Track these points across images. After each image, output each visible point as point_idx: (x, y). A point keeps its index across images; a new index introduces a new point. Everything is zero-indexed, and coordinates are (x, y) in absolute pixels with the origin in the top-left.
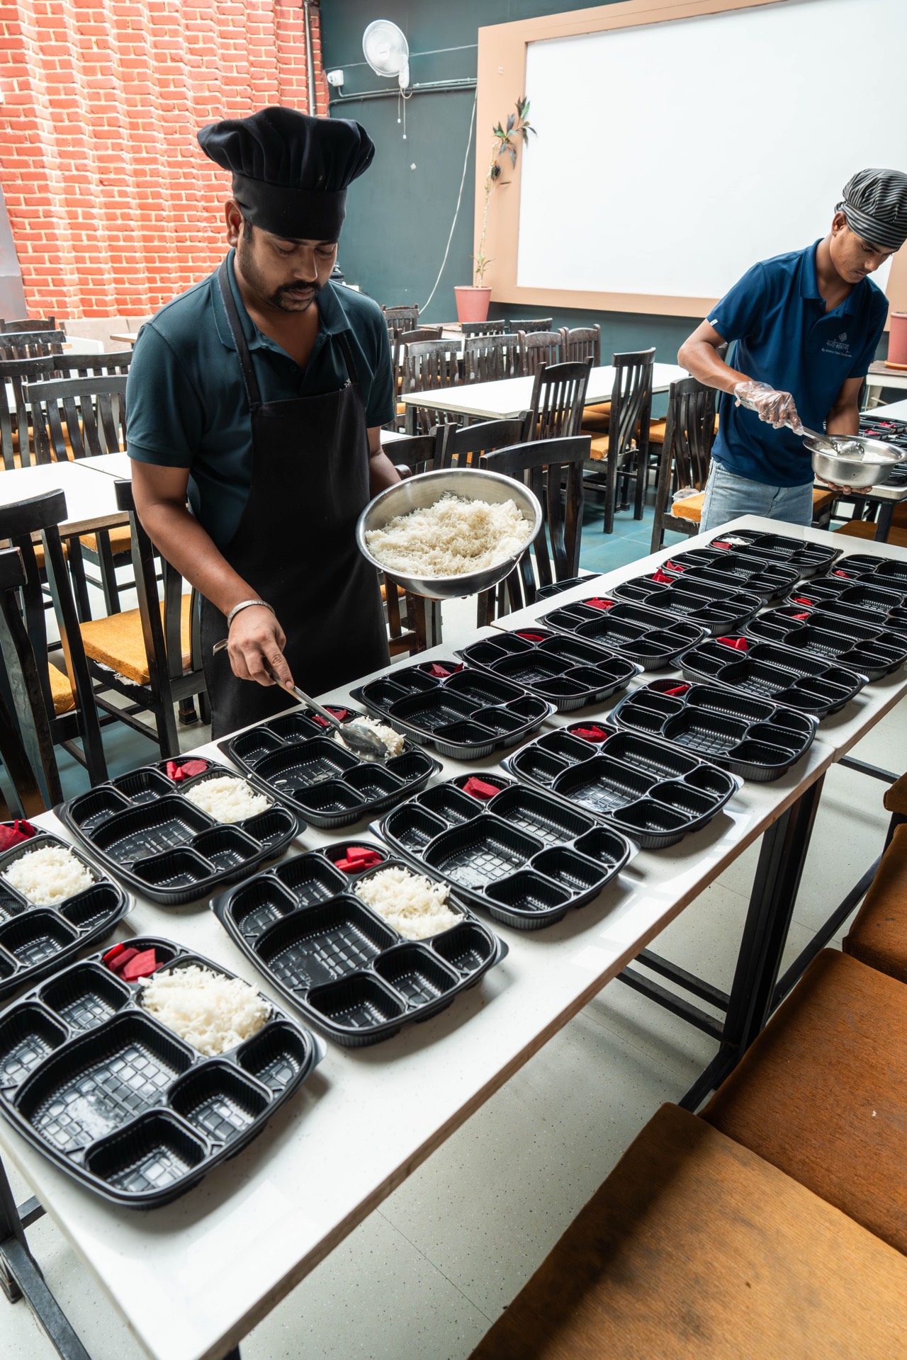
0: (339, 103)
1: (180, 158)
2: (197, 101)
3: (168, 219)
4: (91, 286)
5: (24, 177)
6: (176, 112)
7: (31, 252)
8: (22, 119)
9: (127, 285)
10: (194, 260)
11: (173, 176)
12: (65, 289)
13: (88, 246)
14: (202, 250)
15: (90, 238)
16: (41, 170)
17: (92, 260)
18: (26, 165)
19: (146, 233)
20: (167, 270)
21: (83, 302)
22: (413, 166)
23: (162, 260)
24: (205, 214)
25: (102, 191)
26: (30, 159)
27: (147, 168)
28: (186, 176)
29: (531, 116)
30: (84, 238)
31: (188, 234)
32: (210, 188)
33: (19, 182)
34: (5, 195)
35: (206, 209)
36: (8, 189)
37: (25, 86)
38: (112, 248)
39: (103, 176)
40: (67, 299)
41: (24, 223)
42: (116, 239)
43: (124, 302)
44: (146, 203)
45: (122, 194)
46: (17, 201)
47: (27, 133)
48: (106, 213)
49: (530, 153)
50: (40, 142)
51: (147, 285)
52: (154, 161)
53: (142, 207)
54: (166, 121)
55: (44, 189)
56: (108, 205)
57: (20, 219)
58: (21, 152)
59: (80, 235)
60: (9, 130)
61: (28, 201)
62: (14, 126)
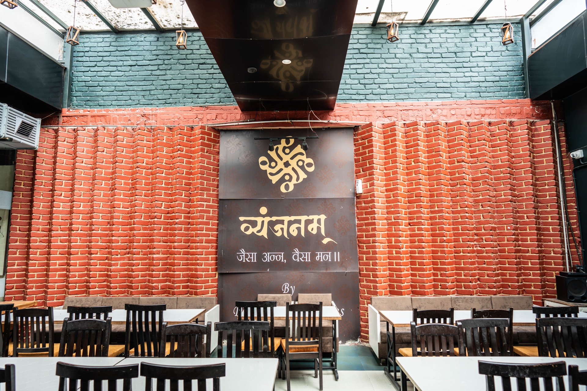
0: (580, 168)
1: (459, 209)
2: (473, 179)
3: (449, 241)
4: (395, 278)
5: (367, 225)
6: (459, 186)
7: (365, 261)
8: (369, 199)
9: (418, 278)
10: (465, 263)
11: (454, 218)
12: (377, 279)
13: (396, 256)
14: (470, 258)
15: (397, 253)
16: (374, 221)
17: (397, 264)
18: (367, 219)
19: (434, 249)
20: (444, 269)
23: (442, 263)
24: (476, 237)
25: (409, 229)
26: (370, 216)
27: (437, 215)
28: (462, 217)
30: (394, 252)
31: (461, 249)
32: (480, 223)
33: (364, 227)
34: (358, 233)
35: (477, 235)
36: (360, 230)
37: (372, 185)
38: (412, 257)
39: (410, 221)
40: (378, 285)
41: (363, 246)
42: (414, 252)
43: (415, 287)
44: (436, 233)
45: (419, 229)
47: (370, 205)
48: (410, 240)
50: (375, 208)
51: (432, 277)
52: (441, 211)
53: (432, 235)
54: (452, 191)
55: (374, 229)
56: (411, 236)
57: (362, 244)
58: (366, 213)
59: (392, 251)
60: (363, 205)
61: (366, 236)
62: (365, 203)
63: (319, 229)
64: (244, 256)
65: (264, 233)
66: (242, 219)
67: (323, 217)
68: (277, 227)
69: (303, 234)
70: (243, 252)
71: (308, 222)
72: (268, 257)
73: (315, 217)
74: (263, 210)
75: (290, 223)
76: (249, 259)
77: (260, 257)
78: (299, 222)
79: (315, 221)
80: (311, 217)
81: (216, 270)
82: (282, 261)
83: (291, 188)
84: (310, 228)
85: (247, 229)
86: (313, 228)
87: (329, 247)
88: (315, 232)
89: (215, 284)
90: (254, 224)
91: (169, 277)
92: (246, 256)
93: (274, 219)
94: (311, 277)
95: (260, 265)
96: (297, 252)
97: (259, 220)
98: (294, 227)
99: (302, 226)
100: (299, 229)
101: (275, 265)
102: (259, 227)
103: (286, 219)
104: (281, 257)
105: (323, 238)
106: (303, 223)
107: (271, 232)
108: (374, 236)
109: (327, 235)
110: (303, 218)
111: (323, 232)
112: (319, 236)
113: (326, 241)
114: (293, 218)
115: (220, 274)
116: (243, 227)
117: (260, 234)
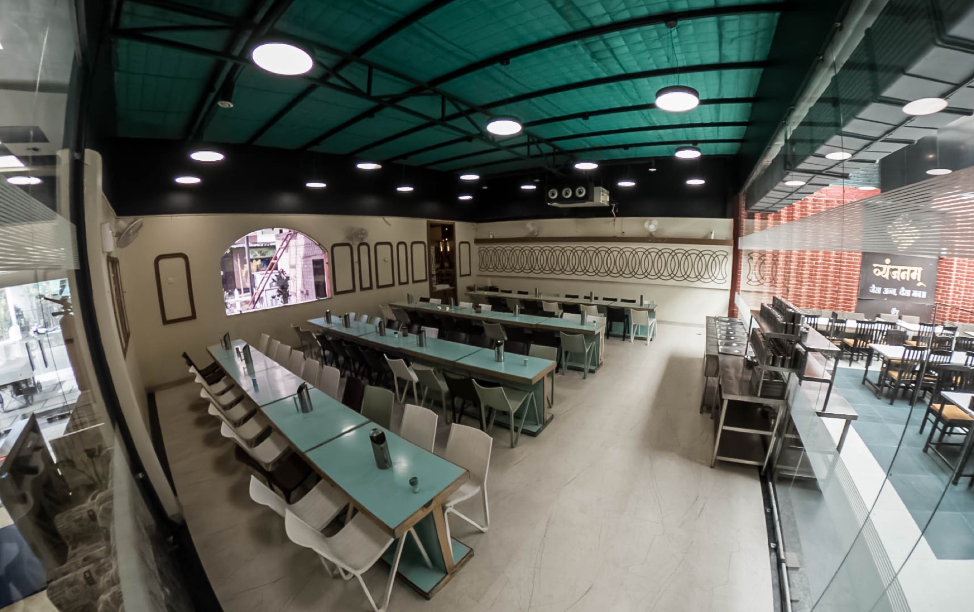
4: (954, 311)
5: (945, 277)
18: (946, 274)
46: (940, 284)
55: (950, 281)
60: (944, 264)
61: (944, 284)
62: (946, 263)
63: (917, 276)
65: (887, 276)
66: (875, 265)
67: (920, 269)
68: (894, 273)
69: (908, 279)
70: (874, 286)
71: (912, 271)
72: (887, 291)
73: (916, 269)
74: (888, 261)
75: (902, 271)
76: (877, 292)
77: (882, 290)
78: (906, 270)
79: (916, 271)
80: (914, 269)
82: (894, 294)
84: (912, 275)
85: (877, 272)
86: (914, 277)
87: (921, 289)
90: (881, 269)
92: (875, 289)
93: (893, 267)
94: (908, 305)
95: (882, 296)
96: (903, 289)
97: (884, 267)
98: (904, 273)
101: (890, 296)
102: (884, 272)
103: (900, 268)
104: (893, 292)
105: (918, 282)
106: (909, 271)
107: (890, 276)
108: (950, 285)
109: (922, 281)
110: (909, 268)
111: (919, 279)
112: (916, 281)
113: (919, 284)
114: (904, 268)
115: (859, 300)
116: (875, 271)
117: (884, 276)
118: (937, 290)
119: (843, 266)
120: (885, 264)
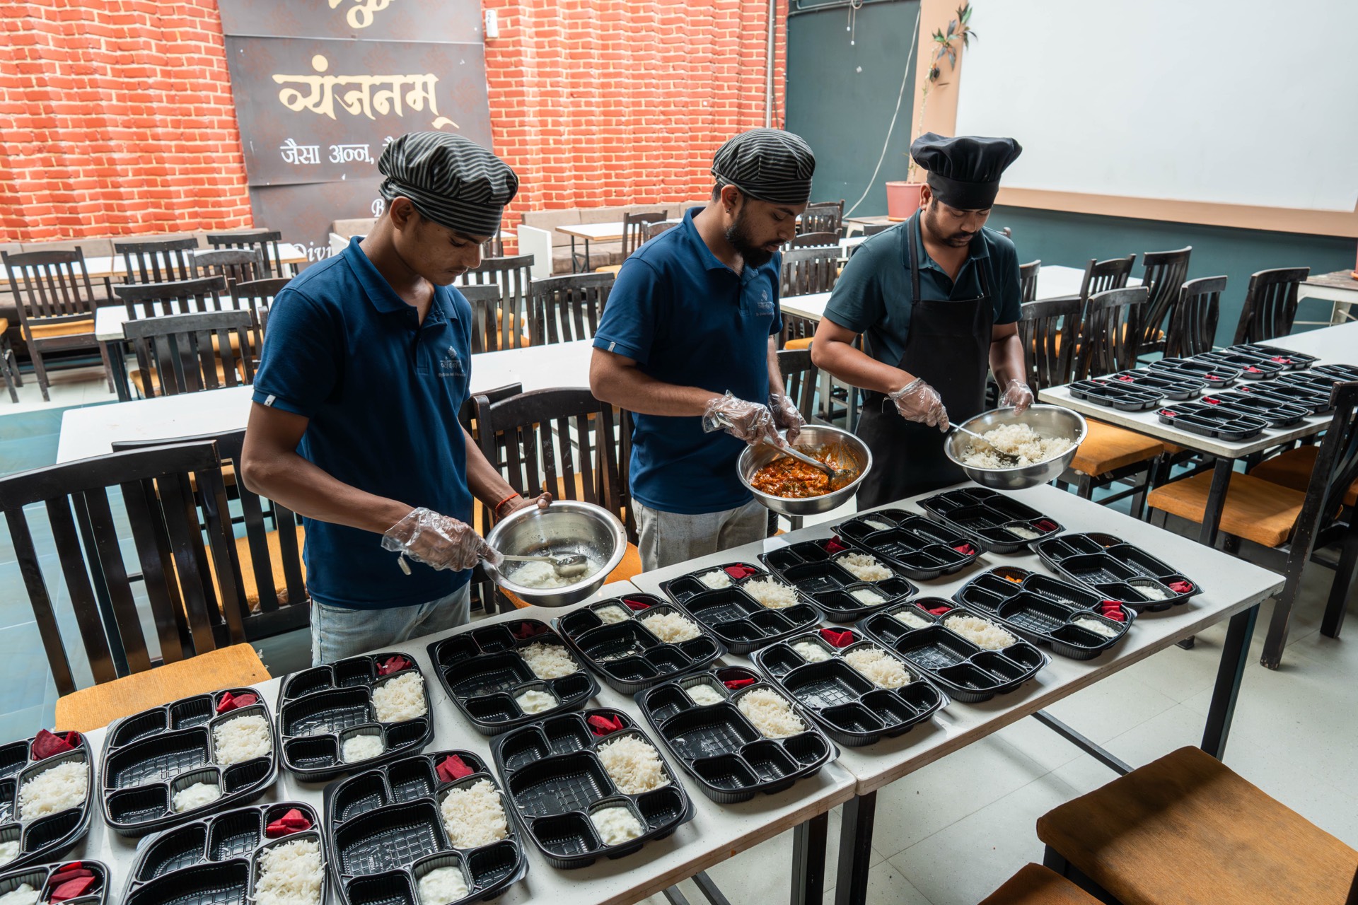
0: (796, 15)
1: (643, 71)
2: (664, 22)
3: (627, 123)
4: (553, 182)
5: (507, 94)
6: (644, 33)
8: (511, 49)
9: (585, 181)
10: (648, 158)
11: (636, 86)
12: (529, 185)
13: (554, 149)
14: (656, 149)
15: (556, 142)
16: (520, 89)
17: (556, 160)
18: (509, 84)
19: (606, 136)
20: (621, 167)
21: (546, 196)
22: (859, 69)
23: (618, 158)
24: (662, 117)
25: (572, 103)
26: (513, 80)
27: (612, 81)
28: (647, 86)
29: (973, 23)
30: (551, 142)
31: (644, 136)
32: (669, 95)
33: (503, 99)
34: (491, 109)
35: (664, 113)
36: (494, 105)
37: (516, 23)
38: (575, 150)
39: (574, 90)
40: (530, 194)
41: (502, 132)
42: (579, 141)
43: (581, 195)
44: (609, 110)
45: (588, 104)
46: (499, 114)
47: (513, 59)
48: (573, 121)
49: (970, 57)
50: (522, 65)
51: (603, 180)
52: (618, 75)
53: (605, 114)
54: (634, 41)
55: (521, 103)
56: (575, 114)
57: (500, 129)
58: (506, 75)
59: (548, 140)
60: (500, 58)
61: (508, 115)
62: (503, 54)
63: (426, 100)
64: (295, 152)
65: (327, 108)
66: (279, 79)
67: (431, 79)
68: (351, 97)
69: (398, 109)
70: (291, 143)
71: (406, 88)
72: (341, 154)
73: (417, 79)
74: (320, 62)
75: (374, 89)
76: (307, 159)
77: (325, 154)
78: (389, 87)
79: (419, 87)
80: (410, 79)
81: (245, 180)
82: (367, 160)
83: (369, 20)
84: (410, 98)
85: (292, 99)
86: (415, 100)
88: (419, 107)
89: (247, 207)
90: (305, 90)
91: (154, 198)
92: (300, 153)
93: (343, 80)
95: (328, 169)
97: (314, 81)
98: (381, 96)
99: (396, 95)
100: (390, 100)
101: (353, 169)
102: (315, 97)
103: (366, 81)
104: (364, 153)
105: (434, 117)
106: (397, 89)
107: (337, 107)
108: (522, 114)
109: (441, 114)
110: (397, 80)
111: (433, 108)
112: (427, 114)
113: (440, 123)
114: (378, 80)
115: (254, 189)
116: (284, 96)
117: (319, 110)
118: (494, 133)
119: (150, 87)
120: (315, 73)
